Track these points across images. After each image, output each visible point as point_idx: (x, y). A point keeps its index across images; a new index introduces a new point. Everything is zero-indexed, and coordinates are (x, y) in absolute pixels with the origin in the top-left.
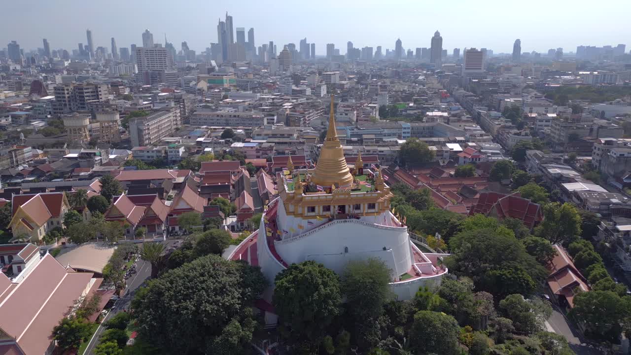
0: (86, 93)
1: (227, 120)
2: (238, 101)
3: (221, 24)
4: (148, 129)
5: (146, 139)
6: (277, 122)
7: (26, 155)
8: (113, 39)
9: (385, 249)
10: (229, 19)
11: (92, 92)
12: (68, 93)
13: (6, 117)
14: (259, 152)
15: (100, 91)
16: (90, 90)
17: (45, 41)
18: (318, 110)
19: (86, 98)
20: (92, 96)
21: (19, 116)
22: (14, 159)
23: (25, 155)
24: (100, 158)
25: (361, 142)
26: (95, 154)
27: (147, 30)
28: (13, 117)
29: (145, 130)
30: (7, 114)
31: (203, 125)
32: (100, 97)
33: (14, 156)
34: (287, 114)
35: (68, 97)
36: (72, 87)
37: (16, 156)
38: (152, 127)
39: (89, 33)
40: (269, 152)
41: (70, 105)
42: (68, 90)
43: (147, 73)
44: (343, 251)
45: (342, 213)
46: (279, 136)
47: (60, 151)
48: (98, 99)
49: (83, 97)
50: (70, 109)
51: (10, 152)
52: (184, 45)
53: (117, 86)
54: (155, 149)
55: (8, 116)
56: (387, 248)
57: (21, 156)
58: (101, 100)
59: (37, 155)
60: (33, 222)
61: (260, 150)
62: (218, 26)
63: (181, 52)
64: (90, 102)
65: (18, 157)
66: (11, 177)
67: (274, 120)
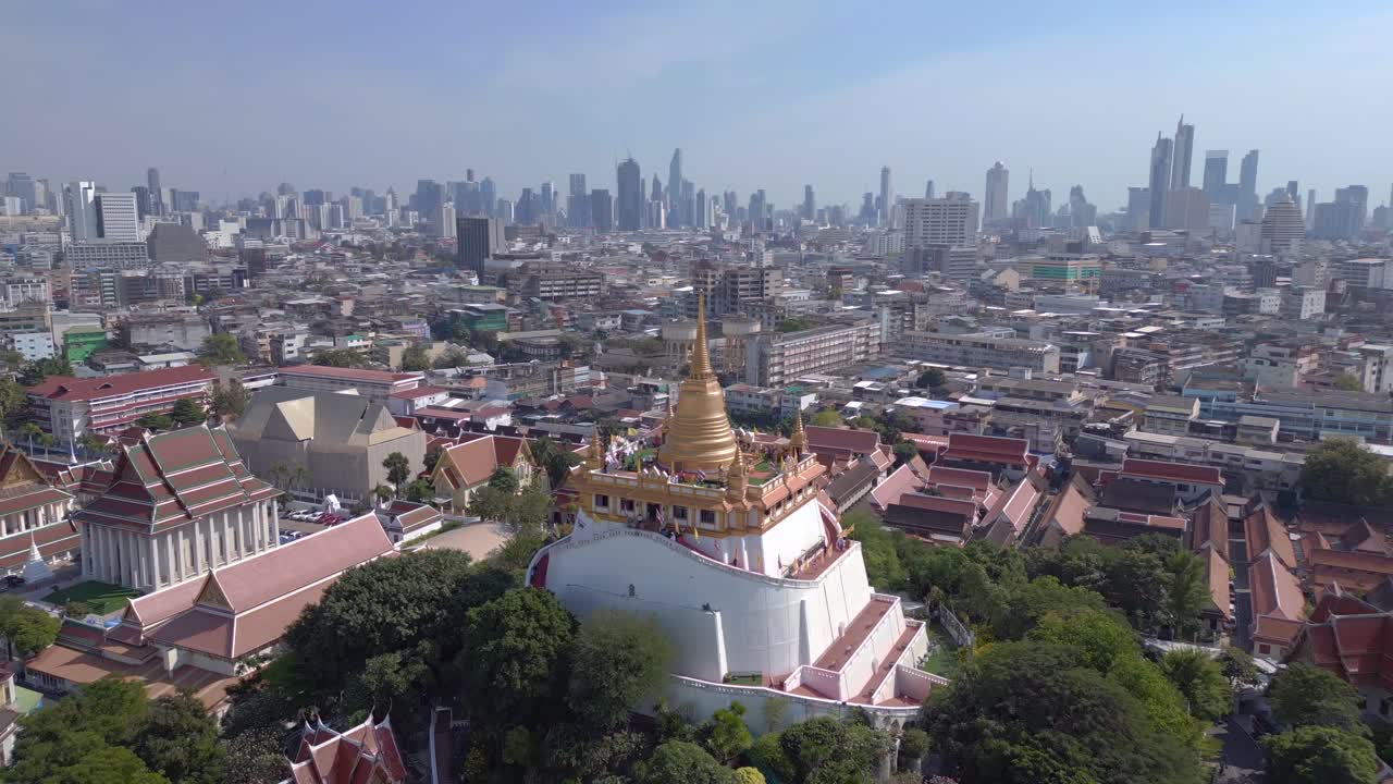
0: (742, 283)
1: (965, 353)
2: (1045, 315)
3: (1163, 145)
4: (782, 355)
5: (773, 375)
6: (1084, 368)
7: (578, 379)
8: (930, 183)
9: (706, 608)
10: (1186, 132)
11: (752, 283)
12: (713, 283)
13: (612, 316)
14: (949, 423)
15: (767, 282)
16: (750, 279)
17: (808, 188)
18: (1221, 349)
19: (741, 293)
20: (752, 289)
21: (634, 318)
22: (555, 383)
23: (576, 378)
24: (666, 396)
25: (1230, 434)
26: (656, 389)
27: (998, 164)
28: (626, 318)
29: (773, 356)
30: (615, 312)
31: (913, 359)
32: (765, 292)
33: (555, 377)
34: (1118, 351)
35: (713, 290)
36: (721, 272)
37: (559, 379)
38: (793, 352)
39: (885, 172)
40: (970, 424)
41: (713, 303)
42: (713, 276)
43: (917, 251)
44: (627, 591)
45: (650, 523)
46: (1031, 394)
47: (626, 379)
48: (762, 296)
49: (735, 290)
50: (713, 310)
51: (551, 371)
52: (1077, 192)
53: (840, 274)
54: (763, 392)
55: (617, 316)
56: (711, 606)
57: (568, 380)
58: (765, 298)
59: (598, 382)
60: (459, 475)
61: (954, 418)
62: (1154, 150)
63: (1063, 209)
64: (747, 301)
65: (563, 381)
66: (531, 410)
67: (1076, 360)
